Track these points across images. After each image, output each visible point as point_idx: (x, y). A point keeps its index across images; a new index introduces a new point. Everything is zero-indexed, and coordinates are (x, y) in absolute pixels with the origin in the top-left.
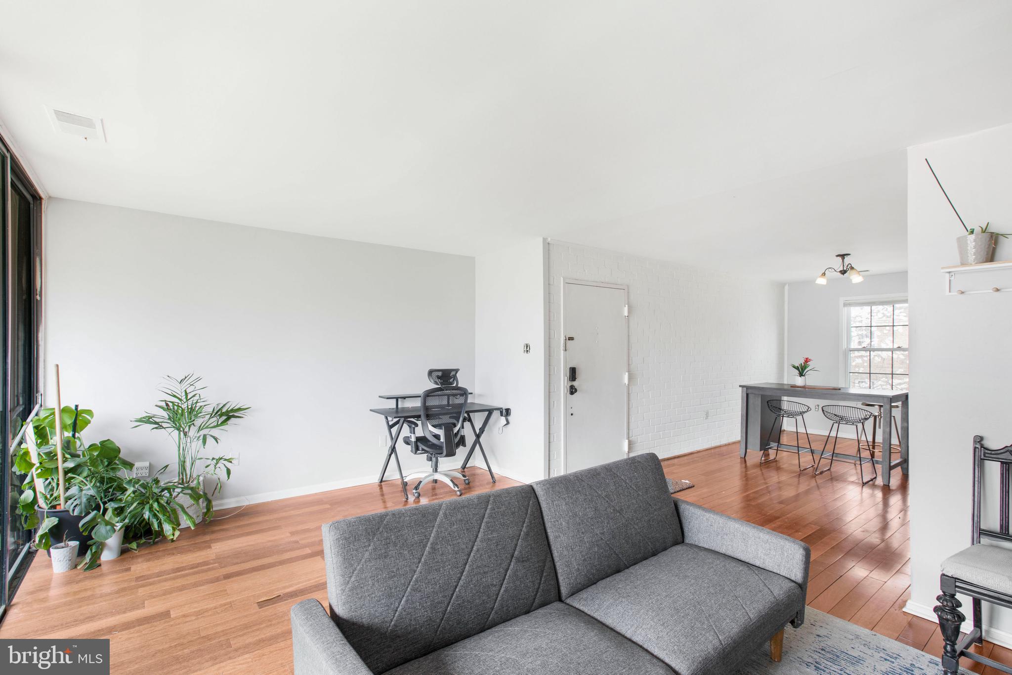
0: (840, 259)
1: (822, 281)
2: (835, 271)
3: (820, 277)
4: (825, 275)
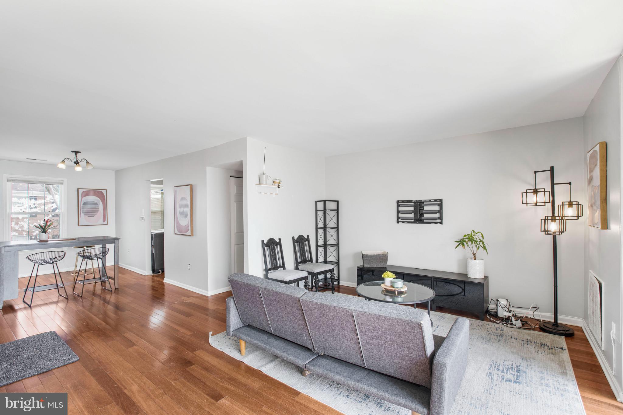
0: (74, 154)
1: (62, 166)
2: (71, 161)
3: (61, 163)
4: (64, 162)
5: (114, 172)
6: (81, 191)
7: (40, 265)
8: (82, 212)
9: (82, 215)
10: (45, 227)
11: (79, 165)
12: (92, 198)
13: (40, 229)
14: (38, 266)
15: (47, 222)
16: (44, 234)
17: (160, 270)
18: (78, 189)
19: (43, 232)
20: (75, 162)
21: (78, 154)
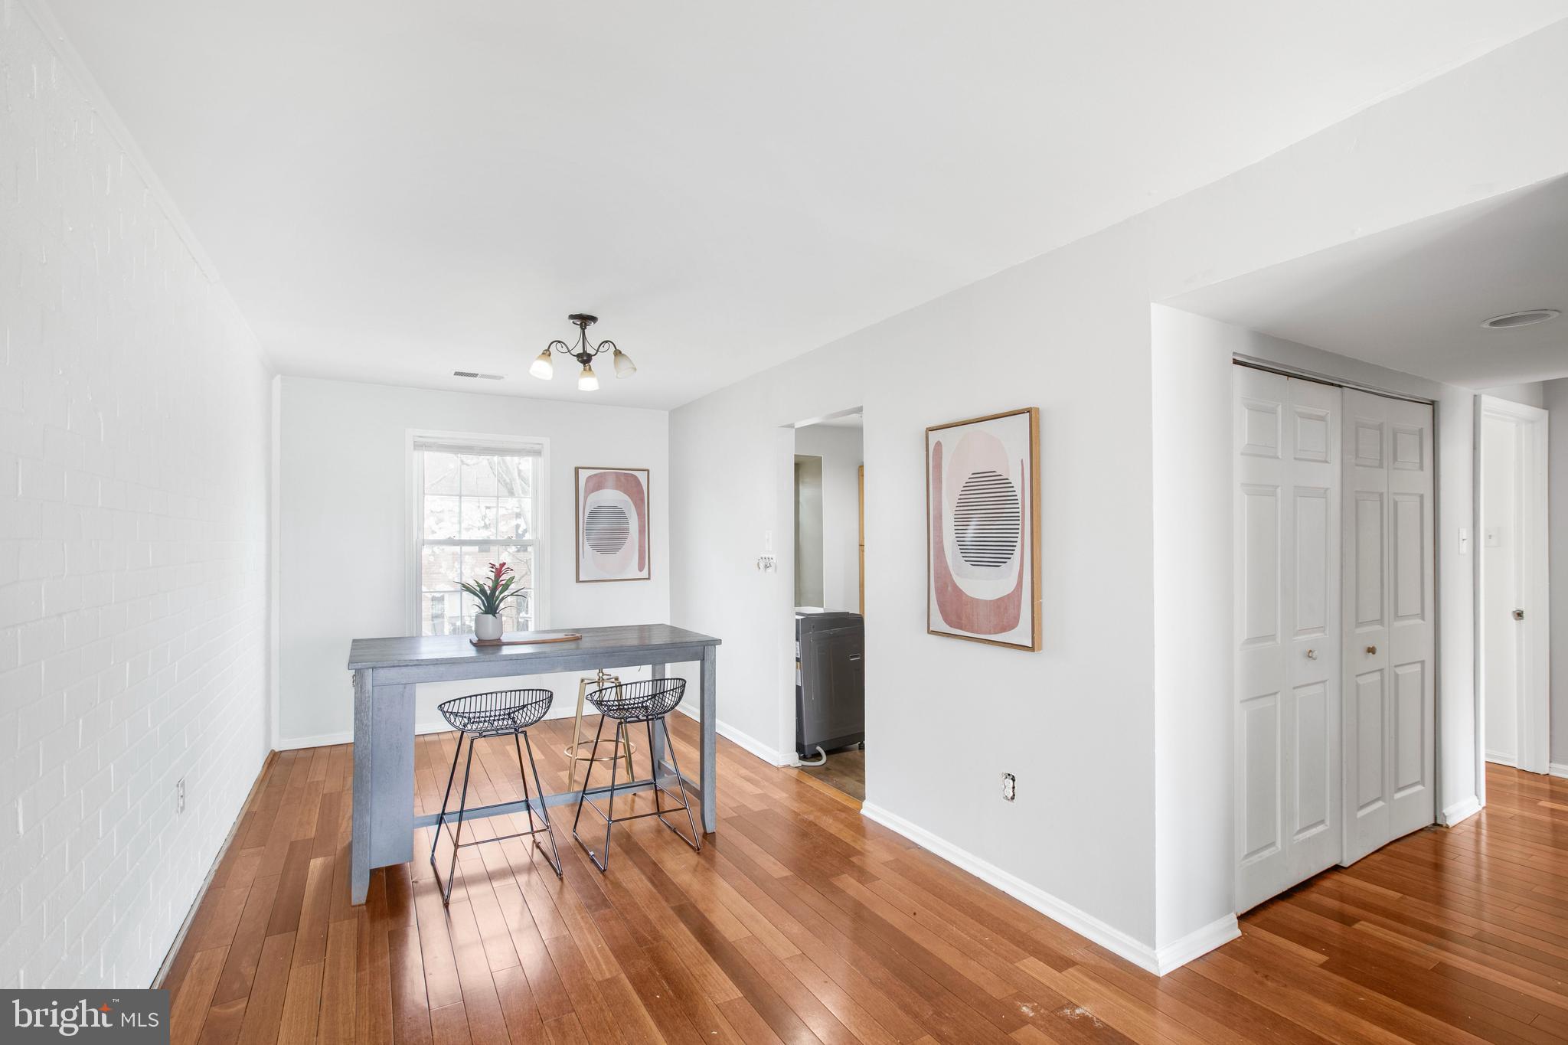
0: (577, 327)
4: (550, 355)
5: (667, 413)
6: (584, 475)
7: (476, 737)
8: (586, 542)
9: (586, 548)
10: (494, 590)
11: (590, 369)
12: (611, 496)
13: (478, 596)
14: (472, 743)
15: (498, 573)
16: (491, 615)
17: (819, 748)
18: (577, 470)
19: (486, 612)
20: (579, 356)
21: (591, 329)
